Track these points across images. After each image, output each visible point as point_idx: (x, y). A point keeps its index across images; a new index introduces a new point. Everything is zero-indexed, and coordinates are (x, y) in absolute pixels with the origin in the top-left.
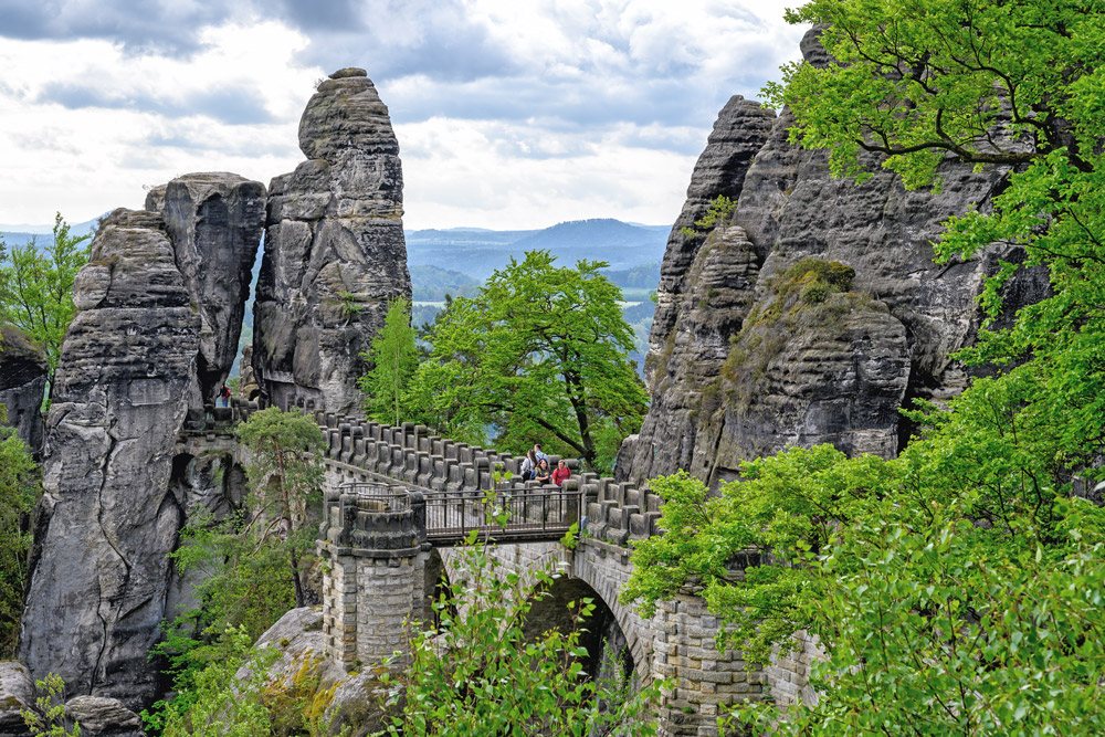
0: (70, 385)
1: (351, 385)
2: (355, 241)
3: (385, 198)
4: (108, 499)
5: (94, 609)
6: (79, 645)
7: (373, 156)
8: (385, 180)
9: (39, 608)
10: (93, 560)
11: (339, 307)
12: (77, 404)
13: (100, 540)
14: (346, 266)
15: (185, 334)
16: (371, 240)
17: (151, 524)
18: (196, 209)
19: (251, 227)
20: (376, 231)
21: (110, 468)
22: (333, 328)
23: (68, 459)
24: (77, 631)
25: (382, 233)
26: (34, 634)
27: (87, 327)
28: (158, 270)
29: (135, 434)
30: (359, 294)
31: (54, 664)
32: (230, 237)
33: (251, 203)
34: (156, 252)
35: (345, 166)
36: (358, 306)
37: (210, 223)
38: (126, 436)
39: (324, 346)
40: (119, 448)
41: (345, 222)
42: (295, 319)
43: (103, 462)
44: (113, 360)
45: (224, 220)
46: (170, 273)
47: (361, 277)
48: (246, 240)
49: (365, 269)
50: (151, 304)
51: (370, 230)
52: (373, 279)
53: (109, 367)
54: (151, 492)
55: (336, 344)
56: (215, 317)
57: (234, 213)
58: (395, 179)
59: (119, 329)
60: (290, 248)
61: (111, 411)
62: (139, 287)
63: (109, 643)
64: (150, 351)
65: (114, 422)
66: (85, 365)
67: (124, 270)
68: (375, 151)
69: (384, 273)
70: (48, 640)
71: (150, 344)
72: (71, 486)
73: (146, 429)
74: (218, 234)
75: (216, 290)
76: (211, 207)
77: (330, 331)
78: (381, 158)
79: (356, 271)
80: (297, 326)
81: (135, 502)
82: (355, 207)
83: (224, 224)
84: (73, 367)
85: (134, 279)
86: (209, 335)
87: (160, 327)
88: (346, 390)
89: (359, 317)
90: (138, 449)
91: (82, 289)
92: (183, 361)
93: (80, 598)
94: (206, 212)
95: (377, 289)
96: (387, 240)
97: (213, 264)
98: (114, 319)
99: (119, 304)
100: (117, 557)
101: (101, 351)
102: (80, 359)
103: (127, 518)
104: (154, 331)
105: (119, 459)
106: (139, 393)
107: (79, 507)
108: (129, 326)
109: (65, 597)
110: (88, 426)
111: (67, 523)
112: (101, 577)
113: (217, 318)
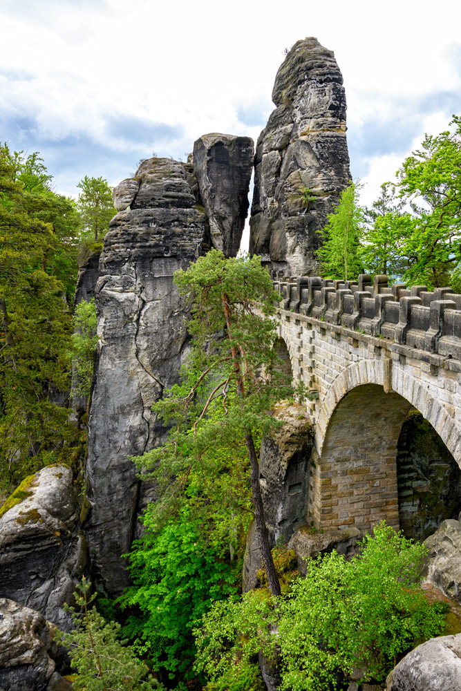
0: (107, 263)
1: (310, 257)
2: (311, 151)
3: (333, 116)
4: (142, 343)
5: (140, 415)
6: (129, 439)
7: (324, 84)
8: (333, 102)
9: (100, 416)
10: (135, 384)
11: (299, 199)
12: (113, 277)
13: (139, 370)
14: (305, 171)
15: (192, 227)
16: (323, 148)
17: (176, 358)
18: (206, 151)
19: (245, 166)
20: (327, 140)
21: (141, 321)
22: (296, 215)
23: (108, 315)
24: (128, 429)
25: (331, 142)
26: (97, 433)
27: (120, 222)
28: (171, 181)
29: (158, 297)
30: (315, 189)
31: (113, 452)
32: (231, 172)
33: (244, 151)
34: (171, 170)
35: (302, 96)
36: (313, 198)
37: (216, 161)
38: (151, 299)
39: (289, 228)
40: (147, 307)
41: (304, 138)
42: (271, 218)
43: (135, 317)
44: (138, 244)
45: (226, 160)
46: (181, 184)
47: (316, 177)
48: (242, 175)
49: (319, 170)
50: (166, 205)
51: (322, 140)
52: (325, 178)
53: (136, 249)
54: (173, 336)
55: (298, 226)
56: (222, 224)
57: (233, 157)
58: (340, 102)
59: (143, 223)
60: (267, 171)
61: (139, 281)
62: (157, 193)
63: (152, 436)
64: (165, 238)
65: (142, 289)
66: (118, 248)
67: (148, 182)
68: (325, 81)
69: (333, 173)
70: (108, 436)
71: (165, 233)
72: (113, 334)
73: (166, 293)
74: (222, 169)
75: (222, 206)
76: (216, 151)
77: (293, 217)
78: (330, 86)
79: (312, 173)
80: (272, 221)
81: (162, 344)
82: (311, 124)
83: (227, 163)
84: (110, 250)
85: (154, 188)
86: (218, 235)
87: (173, 221)
88: (306, 260)
89: (315, 206)
90: (161, 307)
91: (117, 195)
92: (190, 245)
93: (128, 408)
94: (213, 153)
95: (328, 185)
96: (335, 148)
97: (219, 189)
98: (140, 216)
99: (143, 206)
100: (152, 381)
101: (130, 238)
102: (114, 244)
103: (157, 354)
104: (169, 224)
105: (147, 315)
106: (159, 269)
107: (120, 348)
108: (151, 221)
109: (118, 408)
110: (122, 292)
111: (112, 360)
112: (142, 394)
113: (224, 224)
